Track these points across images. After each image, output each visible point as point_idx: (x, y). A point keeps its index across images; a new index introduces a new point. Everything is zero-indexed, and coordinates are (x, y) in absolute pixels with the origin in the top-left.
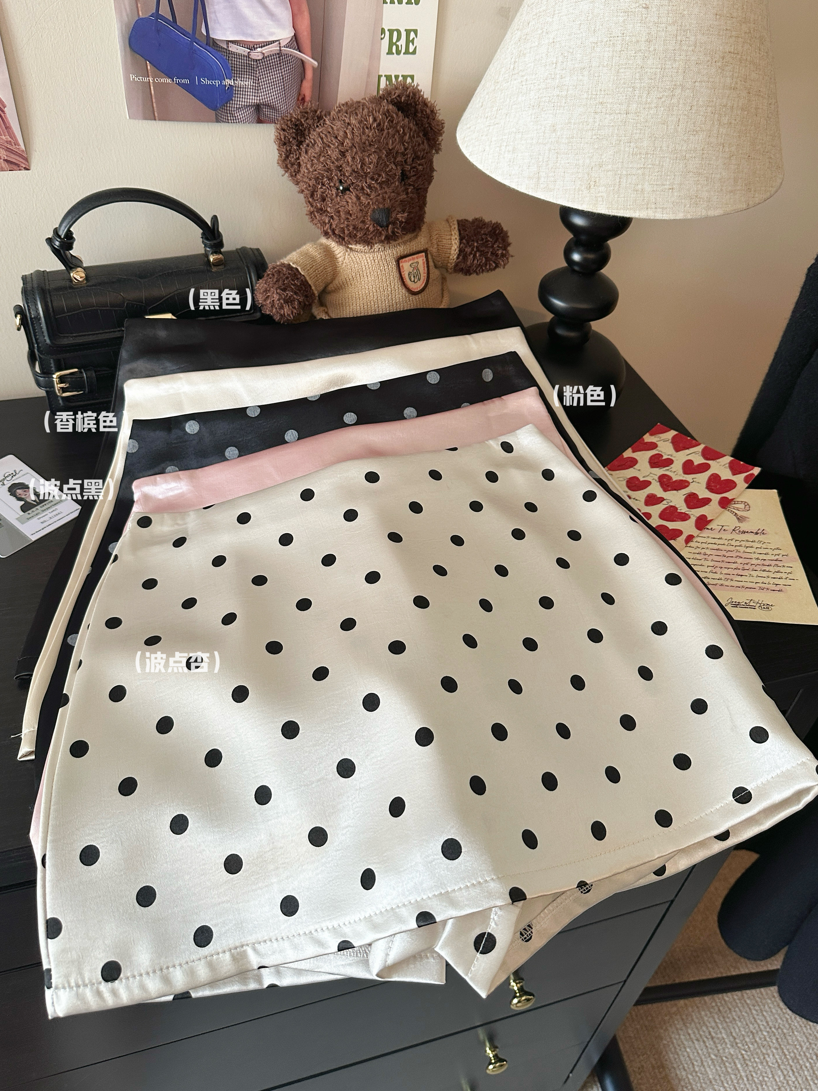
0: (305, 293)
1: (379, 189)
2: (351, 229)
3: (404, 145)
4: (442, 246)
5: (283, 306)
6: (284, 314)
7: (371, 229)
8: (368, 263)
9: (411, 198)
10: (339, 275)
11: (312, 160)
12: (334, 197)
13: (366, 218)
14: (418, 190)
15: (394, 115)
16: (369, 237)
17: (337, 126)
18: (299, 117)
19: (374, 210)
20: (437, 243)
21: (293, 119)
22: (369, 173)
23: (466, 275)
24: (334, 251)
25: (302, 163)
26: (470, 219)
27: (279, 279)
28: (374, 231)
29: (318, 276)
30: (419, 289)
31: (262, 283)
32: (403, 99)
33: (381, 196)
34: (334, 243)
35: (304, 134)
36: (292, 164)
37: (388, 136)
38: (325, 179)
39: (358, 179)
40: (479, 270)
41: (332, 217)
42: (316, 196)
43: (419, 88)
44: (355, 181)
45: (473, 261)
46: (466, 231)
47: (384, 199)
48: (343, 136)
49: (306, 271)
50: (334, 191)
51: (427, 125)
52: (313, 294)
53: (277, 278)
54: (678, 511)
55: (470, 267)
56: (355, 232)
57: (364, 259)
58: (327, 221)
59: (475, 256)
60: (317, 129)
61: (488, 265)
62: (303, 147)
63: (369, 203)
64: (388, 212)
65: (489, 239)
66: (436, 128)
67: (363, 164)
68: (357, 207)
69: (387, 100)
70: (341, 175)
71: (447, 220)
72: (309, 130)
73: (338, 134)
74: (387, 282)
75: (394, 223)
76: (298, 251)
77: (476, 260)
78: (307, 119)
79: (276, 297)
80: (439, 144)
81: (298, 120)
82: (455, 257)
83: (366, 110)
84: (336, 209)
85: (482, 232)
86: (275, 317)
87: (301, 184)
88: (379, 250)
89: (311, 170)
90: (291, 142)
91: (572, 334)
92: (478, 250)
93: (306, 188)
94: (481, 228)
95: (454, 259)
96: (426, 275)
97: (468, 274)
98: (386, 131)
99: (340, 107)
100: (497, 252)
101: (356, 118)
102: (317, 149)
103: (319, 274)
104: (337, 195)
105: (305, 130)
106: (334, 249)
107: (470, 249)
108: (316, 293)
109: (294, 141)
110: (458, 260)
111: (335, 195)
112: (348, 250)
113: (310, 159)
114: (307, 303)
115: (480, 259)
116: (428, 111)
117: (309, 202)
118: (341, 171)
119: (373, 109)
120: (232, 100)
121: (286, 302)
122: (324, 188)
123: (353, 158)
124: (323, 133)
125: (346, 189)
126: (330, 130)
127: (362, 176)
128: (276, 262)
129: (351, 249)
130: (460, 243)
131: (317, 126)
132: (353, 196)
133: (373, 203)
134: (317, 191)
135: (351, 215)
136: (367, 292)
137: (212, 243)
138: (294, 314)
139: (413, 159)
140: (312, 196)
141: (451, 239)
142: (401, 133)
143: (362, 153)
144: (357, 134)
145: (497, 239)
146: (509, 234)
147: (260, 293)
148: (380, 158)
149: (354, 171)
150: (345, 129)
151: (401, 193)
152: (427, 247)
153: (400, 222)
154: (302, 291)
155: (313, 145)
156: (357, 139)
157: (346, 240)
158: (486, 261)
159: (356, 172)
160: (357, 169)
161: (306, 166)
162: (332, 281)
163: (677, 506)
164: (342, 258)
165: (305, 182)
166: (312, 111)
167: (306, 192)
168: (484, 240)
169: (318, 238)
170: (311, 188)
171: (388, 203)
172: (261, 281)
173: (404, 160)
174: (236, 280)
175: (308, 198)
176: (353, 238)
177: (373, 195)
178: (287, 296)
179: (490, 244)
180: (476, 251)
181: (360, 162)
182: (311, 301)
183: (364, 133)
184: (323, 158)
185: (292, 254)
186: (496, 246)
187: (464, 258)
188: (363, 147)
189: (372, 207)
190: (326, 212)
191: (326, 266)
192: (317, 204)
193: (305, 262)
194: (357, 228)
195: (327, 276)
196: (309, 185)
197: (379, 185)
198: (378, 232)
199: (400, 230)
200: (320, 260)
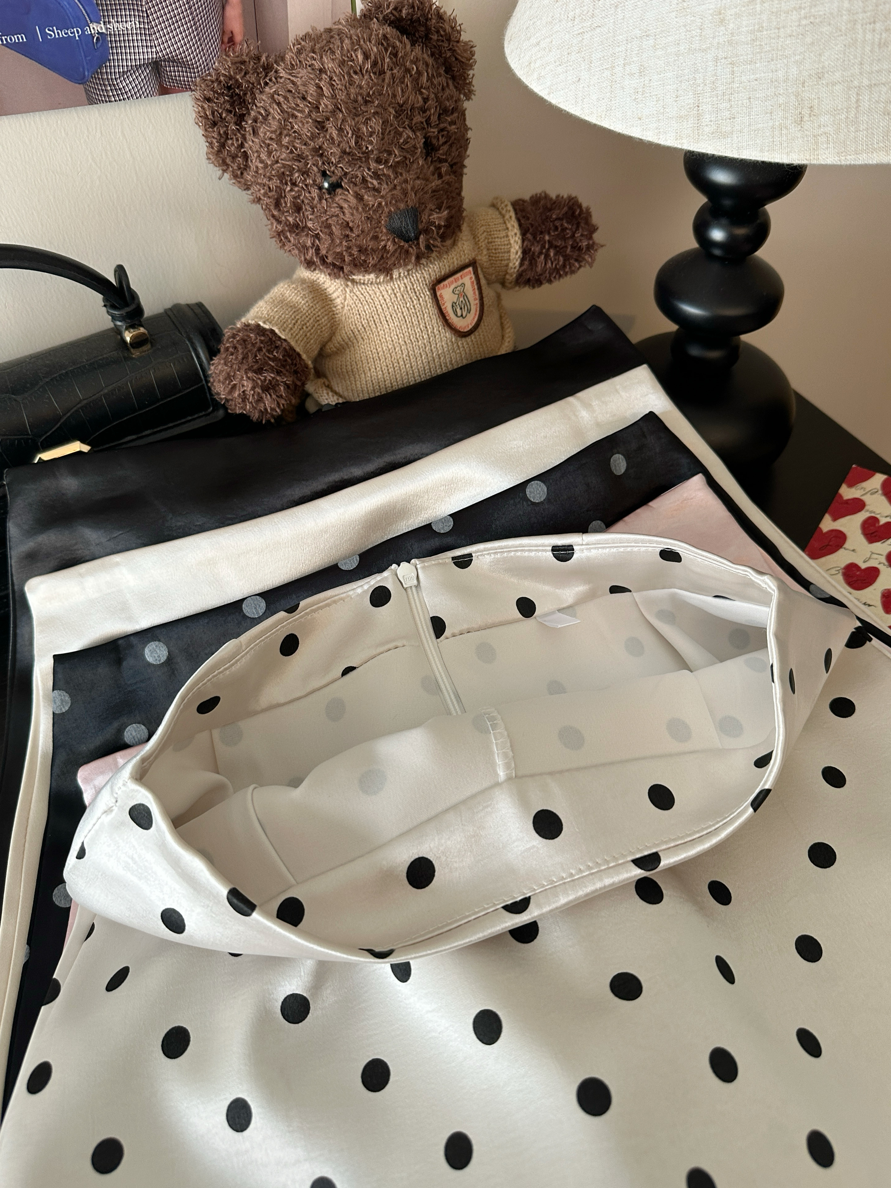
0: (294, 368)
1: (392, 176)
2: (355, 251)
3: (421, 93)
4: (495, 249)
5: (262, 398)
6: (266, 409)
7: (390, 246)
10: (341, 325)
11: (268, 146)
12: (315, 202)
13: (378, 229)
14: (452, 166)
15: (398, 43)
16: (389, 262)
17: (302, 77)
18: (232, 73)
19: (390, 215)
20: (487, 246)
21: (222, 78)
22: (372, 151)
23: (534, 287)
24: (326, 289)
25: (249, 152)
27: (247, 354)
28: (396, 250)
29: (308, 334)
30: (470, 327)
31: (219, 364)
33: (398, 188)
34: (323, 276)
35: (244, 100)
36: (234, 157)
37: (393, 83)
38: (297, 175)
39: (355, 165)
40: (555, 277)
41: (317, 236)
42: (284, 205)
44: (350, 169)
45: (546, 264)
46: (528, 218)
47: (405, 193)
48: (314, 94)
49: (287, 331)
50: (315, 192)
51: (449, 54)
52: (307, 367)
53: (243, 352)
55: (541, 275)
56: (363, 258)
57: (378, 293)
58: (309, 244)
59: (547, 256)
60: (267, 89)
61: (568, 267)
63: (380, 204)
64: (415, 213)
65: (566, 225)
66: (462, 57)
67: (358, 138)
68: (361, 213)
69: (376, 19)
70: (323, 163)
72: (253, 93)
73: (306, 92)
74: (419, 324)
75: (427, 231)
76: (267, 297)
77: (550, 262)
78: (246, 74)
79: (248, 385)
80: (470, 83)
82: (517, 263)
83: (347, 41)
84: (323, 222)
85: (554, 217)
86: (251, 416)
87: (255, 188)
89: (269, 163)
90: (225, 119)
91: (714, 354)
92: (551, 245)
93: (265, 194)
94: (551, 210)
95: (515, 268)
96: (478, 301)
97: (536, 285)
98: (388, 73)
99: (300, 44)
100: (580, 244)
102: (275, 125)
103: (310, 330)
104: (321, 199)
105: (245, 94)
106: (326, 286)
107: (539, 247)
108: (309, 363)
109: (230, 118)
110: (522, 268)
111: (317, 199)
112: (349, 283)
113: (264, 143)
114: (299, 383)
115: (556, 259)
116: (447, 27)
117: (273, 216)
118: (321, 155)
119: (358, 37)
120: (110, 60)
121: (266, 389)
122: (296, 189)
123: (340, 130)
124: (278, 95)
125: (335, 187)
126: (290, 86)
127: (360, 158)
128: (235, 324)
129: (353, 281)
130: (523, 240)
131: (266, 84)
132: (349, 196)
133: (386, 204)
134: (285, 196)
135: (351, 230)
136: (390, 347)
137: (123, 312)
138: (281, 406)
139: (440, 115)
140: (277, 205)
141: (507, 236)
142: (413, 73)
143: (354, 119)
144: (339, 87)
145: (578, 225)
147: (219, 381)
148: (385, 122)
149: (344, 152)
150: (317, 81)
151: (431, 177)
152: (473, 256)
153: (435, 227)
154: (288, 367)
155: (265, 118)
156: (341, 96)
157: (345, 270)
158: (565, 260)
159: (349, 154)
160: (350, 147)
161: (259, 156)
162: (331, 338)
164: (341, 298)
165: (260, 184)
166: (251, 58)
167: (266, 200)
168: (559, 229)
170: (274, 193)
171: (412, 200)
172: (216, 360)
173: (424, 120)
174: (174, 365)
175: (270, 210)
176: (360, 266)
177: (385, 189)
178: (265, 380)
179: (568, 234)
180: (548, 249)
181: (353, 134)
182: (304, 378)
183: (351, 83)
184: (287, 138)
185: (257, 305)
186: (579, 235)
187: (531, 263)
188: (355, 108)
189: (386, 210)
190: (306, 230)
191: (319, 316)
192: (288, 218)
193: (283, 316)
194: (366, 249)
195: (321, 332)
196: (269, 188)
197: (391, 170)
198: (403, 251)
199: (439, 240)
200: (307, 309)
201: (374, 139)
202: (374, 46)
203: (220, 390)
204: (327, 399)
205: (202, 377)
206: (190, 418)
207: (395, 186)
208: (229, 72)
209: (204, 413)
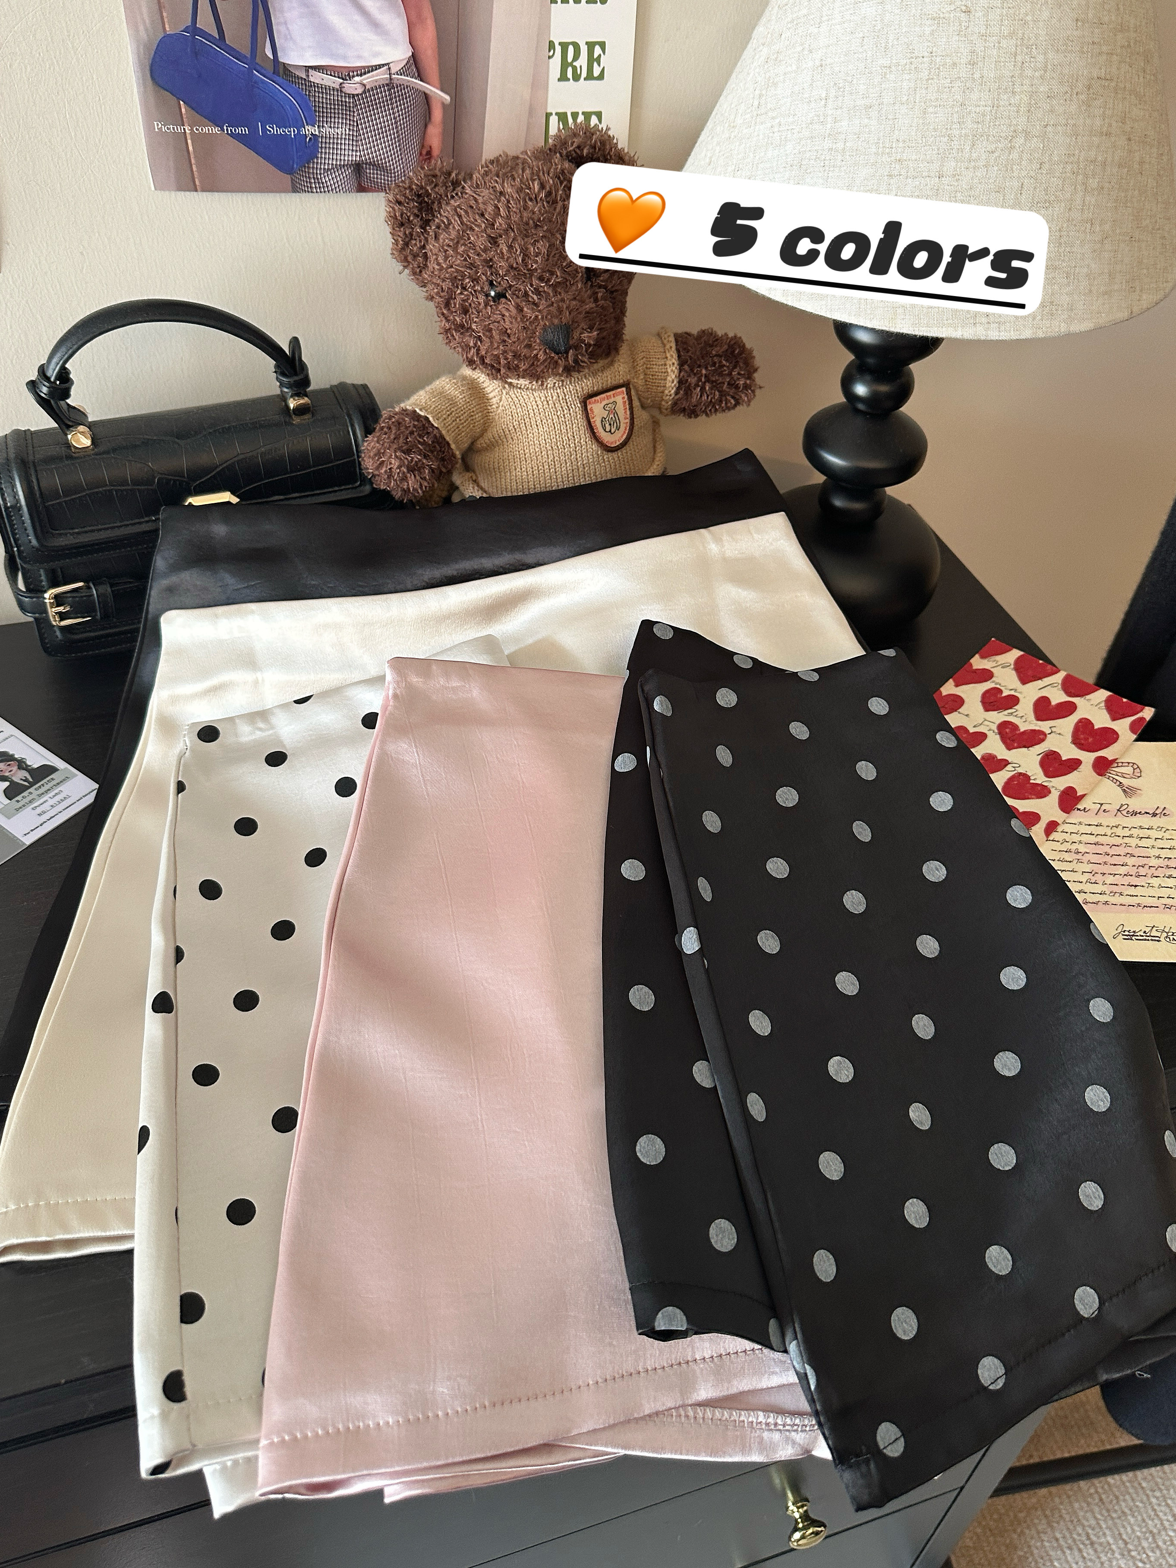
0: (441, 455)
1: (551, 294)
2: (510, 356)
4: (652, 375)
5: (406, 477)
6: (409, 489)
7: (541, 356)
8: (537, 406)
9: (602, 307)
10: (494, 424)
11: (446, 251)
12: (481, 307)
13: (532, 339)
14: (612, 292)
16: (539, 370)
17: (483, 196)
18: (423, 183)
19: (544, 328)
20: (644, 371)
21: (414, 187)
22: (536, 269)
23: (691, 417)
24: (484, 389)
25: (429, 254)
26: (695, 332)
27: (399, 435)
28: (545, 361)
29: (461, 427)
30: (618, 443)
31: (372, 441)
32: (585, 152)
33: (555, 305)
34: (483, 376)
35: (431, 208)
36: (415, 256)
38: (467, 280)
39: (519, 279)
40: (711, 410)
41: (479, 338)
42: (453, 306)
43: (610, 133)
44: (515, 283)
45: (701, 396)
46: (688, 352)
47: (560, 310)
48: (492, 213)
49: (441, 420)
50: (482, 299)
52: (454, 455)
53: (396, 433)
54: (1031, 781)
55: (696, 406)
56: (515, 363)
57: (532, 399)
58: (472, 344)
59: (703, 389)
60: (452, 202)
61: (724, 402)
62: (431, 230)
63: (537, 317)
64: (567, 330)
65: (724, 362)
67: (526, 256)
68: (518, 323)
69: (560, 153)
70: (492, 274)
71: (659, 335)
72: (440, 203)
73: (485, 209)
74: (568, 433)
75: (576, 347)
76: (428, 388)
77: (705, 395)
78: (436, 186)
79: (395, 463)
81: (422, 188)
82: (673, 391)
83: (528, 171)
84: (485, 326)
85: (714, 352)
86: (394, 493)
87: (430, 287)
88: (554, 386)
89: (445, 266)
90: (412, 221)
91: (857, 506)
92: (708, 380)
93: (438, 294)
94: (711, 346)
95: (670, 395)
96: (628, 421)
97: (693, 416)
98: (560, 204)
99: (487, 167)
100: (738, 383)
101: (513, 184)
102: (453, 234)
103: (463, 423)
104: (486, 305)
105: (433, 203)
106: (485, 385)
107: (696, 379)
108: (458, 454)
109: (416, 221)
110: (677, 397)
111: (483, 304)
112: (507, 386)
113: (443, 248)
114: (444, 470)
115: (711, 394)
117: (443, 314)
118: (491, 267)
119: (539, 168)
120: (319, 157)
121: (411, 470)
122: (466, 293)
123: (510, 247)
124: (461, 209)
125: (501, 296)
126: (472, 203)
127: (525, 274)
128: (393, 408)
129: (510, 384)
130: (680, 371)
131: (453, 197)
132: (511, 306)
133: (542, 318)
134: (455, 298)
135: (509, 336)
136: (537, 450)
137: (291, 380)
138: (424, 487)
140: (447, 305)
141: (665, 365)
143: (523, 239)
144: (514, 210)
145: (737, 363)
146: (755, 353)
147: (370, 457)
148: (552, 246)
149: (512, 267)
150: (496, 202)
151: (587, 300)
152: (629, 378)
153: (585, 345)
154: (435, 452)
155: (447, 227)
156: (515, 218)
157: (502, 373)
158: (721, 396)
159: (515, 269)
160: (517, 263)
161: (437, 259)
162: (483, 434)
163: (1029, 774)
164: (497, 398)
165: (434, 284)
166: (443, 173)
167: (438, 299)
168: (717, 365)
169: (459, 368)
170: (445, 294)
171: (566, 317)
172: (370, 437)
174: (330, 437)
175: (441, 309)
176: (513, 369)
177: (543, 304)
178: (412, 460)
179: (725, 370)
180: (705, 382)
181: (521, 252)
182: (450, 466)
183: (526, 208)
184: (463, 247)
185: (418, 394)
186: (736, 373)
187: (686, 394)
188: (526, 230)
189: (542, 323)
190: (470, 330)
191: (473, 412)
192: (456, 318)
193: (439, 407)
194: (520, 355)
195: (474, 427)
196: (442, 288)
197: (551, 288)
198: (553, 361)
199: (587, 357)
200: (463, 403)
201: (539, 259)
202: (551, 178)
203: (369, 465)
204: (471, 491)
205: (355, 452)
206: (336, 488)
207: (553, 303)
208: (421, 183)
209: (351, 486)
